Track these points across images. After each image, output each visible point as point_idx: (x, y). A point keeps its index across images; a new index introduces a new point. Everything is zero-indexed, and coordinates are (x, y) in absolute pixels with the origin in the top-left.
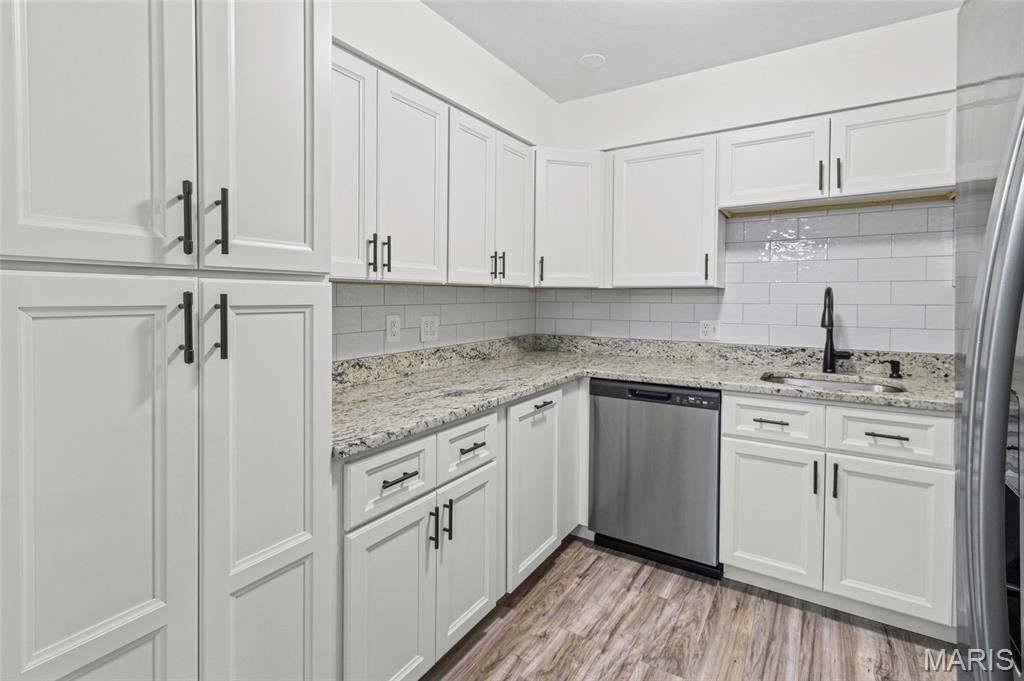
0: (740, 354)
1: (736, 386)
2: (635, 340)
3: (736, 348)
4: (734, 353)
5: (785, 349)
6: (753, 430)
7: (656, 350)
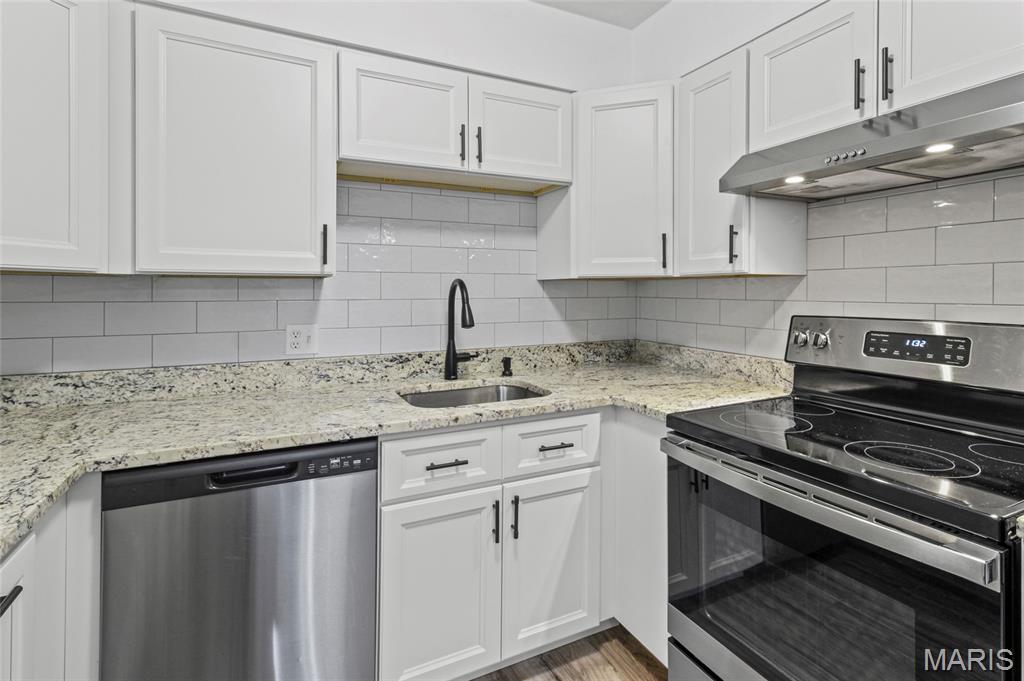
0: (347, 369)
1: (403, 425)
2: (166, 369)
3: (341, 362)
4: (338, 370)
5: (401, 357)
6: (423, 483)
7: (211, 381)
